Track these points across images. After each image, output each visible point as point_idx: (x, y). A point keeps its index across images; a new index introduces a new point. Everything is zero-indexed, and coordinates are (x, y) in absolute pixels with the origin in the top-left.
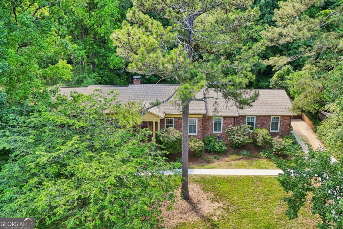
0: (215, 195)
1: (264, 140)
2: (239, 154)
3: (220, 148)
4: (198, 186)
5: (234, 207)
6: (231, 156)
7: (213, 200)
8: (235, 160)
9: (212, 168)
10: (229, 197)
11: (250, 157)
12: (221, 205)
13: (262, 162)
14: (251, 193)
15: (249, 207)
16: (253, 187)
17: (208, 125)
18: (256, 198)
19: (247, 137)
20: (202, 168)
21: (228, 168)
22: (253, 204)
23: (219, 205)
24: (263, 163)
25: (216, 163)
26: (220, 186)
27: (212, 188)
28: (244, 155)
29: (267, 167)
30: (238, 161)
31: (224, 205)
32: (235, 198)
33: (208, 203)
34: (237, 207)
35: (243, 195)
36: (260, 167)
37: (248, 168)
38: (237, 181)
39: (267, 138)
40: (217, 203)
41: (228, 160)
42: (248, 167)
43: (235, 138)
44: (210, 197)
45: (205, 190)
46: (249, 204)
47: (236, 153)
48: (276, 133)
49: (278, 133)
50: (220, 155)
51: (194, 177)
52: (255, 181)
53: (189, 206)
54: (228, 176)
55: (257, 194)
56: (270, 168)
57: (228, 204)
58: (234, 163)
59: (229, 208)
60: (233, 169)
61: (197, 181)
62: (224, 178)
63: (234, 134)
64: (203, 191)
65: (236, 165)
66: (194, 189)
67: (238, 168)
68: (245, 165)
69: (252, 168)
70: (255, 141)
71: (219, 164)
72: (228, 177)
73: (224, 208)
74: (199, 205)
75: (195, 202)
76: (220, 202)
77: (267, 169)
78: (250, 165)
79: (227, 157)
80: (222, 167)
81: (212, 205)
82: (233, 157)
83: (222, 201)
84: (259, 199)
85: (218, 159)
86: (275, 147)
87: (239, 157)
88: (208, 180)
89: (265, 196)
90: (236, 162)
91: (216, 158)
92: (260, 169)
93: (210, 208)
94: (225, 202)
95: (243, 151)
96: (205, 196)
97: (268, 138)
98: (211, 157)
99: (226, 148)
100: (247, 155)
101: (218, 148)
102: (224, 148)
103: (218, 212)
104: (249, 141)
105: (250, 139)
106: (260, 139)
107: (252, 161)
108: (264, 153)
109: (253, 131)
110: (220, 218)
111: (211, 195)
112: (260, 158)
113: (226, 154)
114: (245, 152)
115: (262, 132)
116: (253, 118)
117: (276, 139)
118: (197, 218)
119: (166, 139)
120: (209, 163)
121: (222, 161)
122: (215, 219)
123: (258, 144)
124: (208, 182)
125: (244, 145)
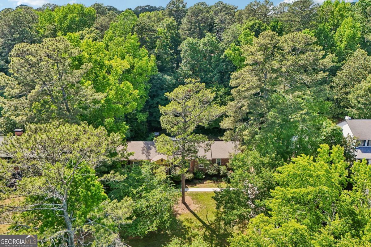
0: (197, 201)
1: (223, 173)
2: (210, 180)
3: (202, 177)
4: (190, 197)
5: (205, 206)
7: (196, 204)
8: (209, 183)
9: (197, 188)
11: (217, 181)
12: (199, 206)
15: (211, 206)
19: (215, 171)
20: (192, 188)
21: (204, 188)
22: (213, 205)
25: (198, 185)
26: (200, 197)
27: (196, 198)
32: (206, 202)
33: (194, 205)
35: (210, 201)
38: (208, 195)
40: (197, 205)
43: (209, 172)
45: (193, 199)
50: (201, 180)
51: (188, 193)
57: (202, 205)
59: (202, 207)
60: (207, 188)
61: (189, 195)
62: (202, 193)
63: (209, 170)
64: (191, 200)
65: (209, 186)
66: (187, 199)
67: (209, 188)
70: (220, 173)
71: (200, 186)
72: (204, 193)
74: (190, 206)
76: (199, 204)
78: (216, 186)
80: (202, 187)
82: (208, 181)
86: (229, 177)
87: (211, 181)
88: (194, 194)
91: (199, 182)
93: (194, 207)
96: (192, 202)
97: (226, 172)
98: (197, 181)
100: (215, 180)
101: (200, 177)
102: (204, 177)
103: (198, 209)
104: (216, 173)
105: (217, 172)
106: (221, 172)
107: (217, 183)
108: (224, 179)
109: (219, 167)
110: (198, 211)
111: (195, 201)
112: (222, 182)
113: (205, 180)
114: (215, 178)
115: (223, 169)
116: (220, 159)
117: (230, 172)
118: (188, 212)
119: (174, 174)
120: (196, 185)
121: (203, 183)
122: (196, 212)
123: (221, 175)
124: (194, 196)
125: (213, 175)
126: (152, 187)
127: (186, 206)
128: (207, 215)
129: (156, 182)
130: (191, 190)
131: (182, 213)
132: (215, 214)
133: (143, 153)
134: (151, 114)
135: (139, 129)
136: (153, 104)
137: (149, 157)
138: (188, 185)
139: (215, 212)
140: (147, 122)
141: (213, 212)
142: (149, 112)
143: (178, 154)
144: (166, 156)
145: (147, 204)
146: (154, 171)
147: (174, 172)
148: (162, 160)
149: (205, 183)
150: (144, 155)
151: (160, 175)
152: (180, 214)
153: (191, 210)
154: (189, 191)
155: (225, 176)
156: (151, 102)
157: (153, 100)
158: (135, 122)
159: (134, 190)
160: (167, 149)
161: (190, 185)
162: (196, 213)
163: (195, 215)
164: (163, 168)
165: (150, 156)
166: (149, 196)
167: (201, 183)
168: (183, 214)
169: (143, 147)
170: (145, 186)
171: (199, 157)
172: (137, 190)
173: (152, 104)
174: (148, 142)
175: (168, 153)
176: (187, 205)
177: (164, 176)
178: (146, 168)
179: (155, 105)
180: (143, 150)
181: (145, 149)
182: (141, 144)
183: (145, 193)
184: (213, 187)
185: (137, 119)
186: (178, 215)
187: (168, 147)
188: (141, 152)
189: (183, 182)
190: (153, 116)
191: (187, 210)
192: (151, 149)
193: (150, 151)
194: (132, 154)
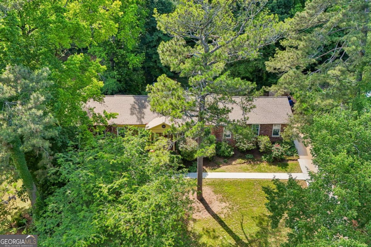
0: (223, 196)
1: (265, 148)
2: (243, 159)
3: (228, 153)
4: (210, 189)
5: (237, 206)
6: (238, 160)
7: (221, 201)
8: (240, 164)
9: (222, 172)
10: (234, 198)
11: (253, 160)
12: (228, 205)
13: (263, 165)
14: (251, 195)
15: (249, 207)
16: (253, 189)
17: (219, 132)
18: (254, 199)
19: (251, 144)
20: (214, 172)
21: (234, 172)
22: (252, 204)
23: (226, 205)
24: (264, 167)
25: (223, 168)
26: (228, 188)
27: (221, 190)
28: (248, 159)
29: (267, 170)
30: (243, 164)
31: (230, 205)
32: (238, 199)
33: (217, 203)
34: (239, 206)
35: (245, 196)
36: (261, 171)
37: (251, 172)
38: (240, 184)
39: (267, 146)
40: (224, 203)
41: (235, 164)
42: (250, 170)
43: (241, 145)
44: (219, 198)
45: (215, 192)
46: (249, 204)
47: (242, 156)
48: (277, 137)
49: (279, 138)
50: (228, 159)
51: (207, 180)
52: (255, 184)
53: (203, 206)
54: (234, 179)
55: (256, 195)
56: (269, 172)
57: (233, 204)
58: (240, 167)
59: (233, 208)
60: (239, 172)
61: (209, 185)
62: (231, 181)
63: (240, 142)
64: (213, 193)
65: (241, 168)
66: (207, 192)
67: (242, 172)
68: (249, 168)
69: (254, 172)
70: (259, 148)
71: (227, 168)
72: (234, 181)
73: (230, 207)
74: (211, 205)
75: (208, 202)
76: (227, 202)
77: (266, 172)
78: (253, 169)
79: (234, 160)
80: (230, 171)
81: (220, 205)
82: (239, 161)
83: (229, 202)
84: (257, 199)
85: (227, 163)
86: (274, 154)
87: (244, 161)
88: (218, 183)
89: (261, 198)
90: (242, 165)
91: (225, 162)
92: (260, 172)
93: (219, 207)
94: (230, 202)
95: (248, 155)
96: (215, 197)
97: (269, 146)
98: (221, 160)
99: (233, 153)
100: (250, 159)
101: (227, 154)
102: (232, 153)
103: (225, 211)
104: (253, 148)
105: (254, 146)
106: (262, 147)
107: (254, 164)
108: (265, 157)
109: (257, 139)
110: (226, 215)
111: (220, 196)
112: (261, 161)
113: (233, 158)
114: (250, 156)
115: (264, 140)
116: (257, 125)
117: (276, 146)
118: (208, 216)
119: (184, 149)
120: (219, 167)
121: (230, 164)
122: (222, 216)
123: (261, 151)
124: (218, 185)
125: (248, 151)
126: (144, 179)
127: (204, 205)
128: (242, 223)
129: (151, 168)
130: (211, 175)
131: (197, 218)
132: (257, 221)
133: (132, 114)
134: (149, 57)
135: (131, 80)
136: (152, 41)
137: (142, 120)
138: (207, 167)
139: (256, 218)
140: (143, 68)
141: (253, 217)
142: (147, 53)
143: (193, 116)
144: (170, 118)
145: (129, 216)
146: (147, 148)
147: (184, 146)
148: (164, 126)
149: (234, 163)
150: (134, 116)
151: (157, 156)
152: (194, 220)
153: (213, 212)
154: (208, 177)
155: (268, 151)
156: (149, 38)
157: (151, 35)
158: (124, 67)
159: (104, 186)
160: (171, 104)
161: (210, 166)
162: (223, 220)
163: (221, 222)
164: (164, 141)
165: (143, 118)
166: (135, 198)
167: (227, 164)
168: (199, 220)
169: (133, 103)
170: (125, 179)
171: (234, 121)
172: (110, 186)
173: (150, 42)
174: (141, 97)
175: (174, 113)
176: (206, 203)
177: (166, 158)
178: (132, 142)
179: (154, 44)
180: (133, 108)
181: (137, 107)
182: (130, 99)
183: (126, 193)
184: (248, 170)
185: (128, 63)
186: (191, 222)
187: (174, 101)
188: (130, 112)
189: (199, 163)
190: (153, 60)
191: (207, 212)
192: (145, 108)
193: (144, 110)
194: (113, 116)
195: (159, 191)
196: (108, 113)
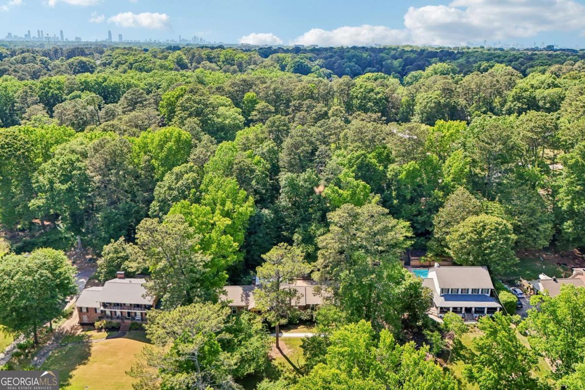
0: (290, 346)
2: (304, 325)
4: (283, 342)
7: (289, 348)
8: (302, 328)
10: (296, 347)
11: (310, 325)
12: (292, 350)
19: (308, 317)
20: (287, 333)
21: (298, 333)
25: (292, 331)
26: (293, 342)
27: (289, 343)
33: (286, 350)
40: (290, 350)
45: (286, 344)
50: (295, 326)
51: (282, 338)
57: (294, 350)
59: (294, 352)
60: (301, 333)
61: (283, 340)
62: (295, 338)
63: (302, 315)
64: (284, 344)
65: (302, 331)
66: (281, 344)
67: (303, 333)
74: (283, 350)
75: (281, 349)
80: (296, 332)
81: (288, 350)
82: (301, 326)
87: (304, 327)
88: (288, 339)
93: (287, 352)
95: (306, 323)
96: (286, 346)
98: (292, 326)
100: (308, 325)
101: (295, 322)
102: (298, 322)
103: (290, 353)
104: (310, 319)
105: (310, 317)
106: (314, 318)
108: (316, 325)
109: (312, 313)
110: (291, 356)
111: (288, 346)
113: (299, 325)
114: (308, 323)
118: (282, 356)
120: (290, 330)
122: (288, 356)
124: (288, 341)
125: (306, 321)
126: (250, 336)
127: (279, 351)
128: (298, 360)
129: (254, 331)
130: (285, 335)
131: (276, 357)
137: (248, 303)
138: (282, 331)
145: (246, 351)
149: (298, 328)
152: (275, 359)
153: (284, 354)
154: (283, 336)
161: (284, 330)
162: (288, 358)
168: (277, 359)
169: (242, 293)
174: (246, 288)
180: (242, 297)
181: (244, 296)
182: (239, 290)
183: (244, 342)
184: (306, 332)
189: (277, 329)
191: (281, 354)
192: (249, 296)
193: (249, 298)
194: (231, 302)
195: (257, 341)
196: (229, 300)
